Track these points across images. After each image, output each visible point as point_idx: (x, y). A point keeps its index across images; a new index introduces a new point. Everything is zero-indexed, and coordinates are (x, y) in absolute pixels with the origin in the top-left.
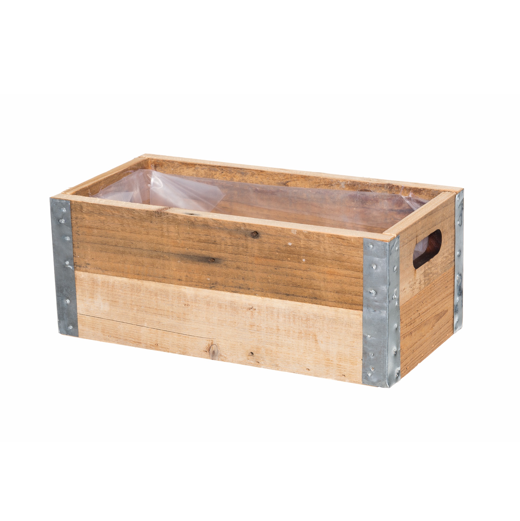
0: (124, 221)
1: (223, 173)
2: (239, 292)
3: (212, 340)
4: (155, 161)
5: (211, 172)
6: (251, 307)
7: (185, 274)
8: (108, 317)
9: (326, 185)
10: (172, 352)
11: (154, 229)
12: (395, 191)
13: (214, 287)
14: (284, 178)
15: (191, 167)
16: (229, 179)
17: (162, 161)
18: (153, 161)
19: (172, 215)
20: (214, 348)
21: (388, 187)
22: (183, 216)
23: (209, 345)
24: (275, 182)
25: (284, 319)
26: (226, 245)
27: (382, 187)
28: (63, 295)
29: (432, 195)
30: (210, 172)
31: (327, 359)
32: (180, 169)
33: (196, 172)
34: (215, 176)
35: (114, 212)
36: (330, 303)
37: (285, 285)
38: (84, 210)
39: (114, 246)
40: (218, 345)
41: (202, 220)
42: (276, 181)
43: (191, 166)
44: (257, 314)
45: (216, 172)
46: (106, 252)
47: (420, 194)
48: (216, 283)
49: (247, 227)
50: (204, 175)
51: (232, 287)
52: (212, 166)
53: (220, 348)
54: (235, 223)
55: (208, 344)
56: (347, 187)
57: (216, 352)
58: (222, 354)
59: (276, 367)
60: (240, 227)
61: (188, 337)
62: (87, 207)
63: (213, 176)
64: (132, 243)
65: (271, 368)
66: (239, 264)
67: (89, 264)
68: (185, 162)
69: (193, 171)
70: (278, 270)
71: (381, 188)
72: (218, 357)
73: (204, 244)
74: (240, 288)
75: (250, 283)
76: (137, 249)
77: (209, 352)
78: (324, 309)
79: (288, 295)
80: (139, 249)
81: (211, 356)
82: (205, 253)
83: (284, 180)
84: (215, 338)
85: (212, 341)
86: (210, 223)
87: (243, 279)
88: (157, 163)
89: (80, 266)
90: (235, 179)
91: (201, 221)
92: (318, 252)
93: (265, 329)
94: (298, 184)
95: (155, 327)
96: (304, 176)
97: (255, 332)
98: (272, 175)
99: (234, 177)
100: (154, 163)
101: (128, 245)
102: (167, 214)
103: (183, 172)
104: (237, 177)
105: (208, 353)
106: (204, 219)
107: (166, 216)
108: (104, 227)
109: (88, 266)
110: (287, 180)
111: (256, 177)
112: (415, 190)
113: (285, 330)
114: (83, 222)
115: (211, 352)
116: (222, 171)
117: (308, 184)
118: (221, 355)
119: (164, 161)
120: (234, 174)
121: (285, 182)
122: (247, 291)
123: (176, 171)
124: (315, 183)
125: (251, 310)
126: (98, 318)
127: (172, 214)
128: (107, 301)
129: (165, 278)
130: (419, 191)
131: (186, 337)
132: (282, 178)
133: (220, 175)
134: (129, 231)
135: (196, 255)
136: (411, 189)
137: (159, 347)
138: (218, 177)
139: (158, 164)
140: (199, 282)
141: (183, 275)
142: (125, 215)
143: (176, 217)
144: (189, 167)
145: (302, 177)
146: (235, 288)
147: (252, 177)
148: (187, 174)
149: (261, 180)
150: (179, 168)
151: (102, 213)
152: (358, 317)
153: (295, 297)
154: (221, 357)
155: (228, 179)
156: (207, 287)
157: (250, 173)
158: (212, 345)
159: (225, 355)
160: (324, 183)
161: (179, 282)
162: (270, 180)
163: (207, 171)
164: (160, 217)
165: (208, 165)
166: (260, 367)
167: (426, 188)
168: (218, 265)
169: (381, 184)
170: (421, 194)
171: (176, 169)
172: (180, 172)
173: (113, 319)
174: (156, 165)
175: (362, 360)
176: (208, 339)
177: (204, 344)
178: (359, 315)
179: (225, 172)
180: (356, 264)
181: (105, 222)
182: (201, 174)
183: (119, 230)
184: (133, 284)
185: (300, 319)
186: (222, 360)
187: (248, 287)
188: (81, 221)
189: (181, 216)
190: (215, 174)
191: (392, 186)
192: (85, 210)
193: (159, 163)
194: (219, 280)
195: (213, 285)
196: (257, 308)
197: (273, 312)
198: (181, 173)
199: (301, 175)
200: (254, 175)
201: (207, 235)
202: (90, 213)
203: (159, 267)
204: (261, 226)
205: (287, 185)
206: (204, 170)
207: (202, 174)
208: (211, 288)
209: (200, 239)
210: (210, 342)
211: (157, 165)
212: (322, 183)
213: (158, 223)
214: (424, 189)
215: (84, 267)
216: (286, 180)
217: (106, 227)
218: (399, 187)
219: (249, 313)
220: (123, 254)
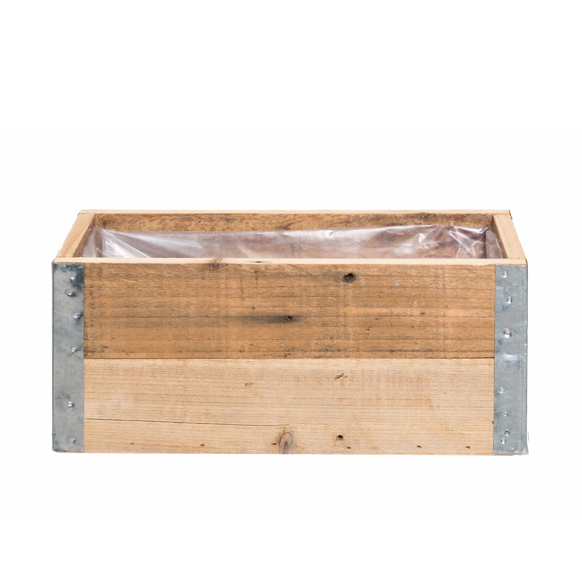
0: (163, 282)
1: (200, 222)
2: (326, 356)
3: (285, 426)
4: (104, 217)
5: (184, 223)
6: (340, 374)
7: (249, 342)
8: (130, 418)
9: (340, 223)
10: (225, 453)
11: (207, 287)
12: (432, 220)
13: (290, 354)
14: (284, 220)
15: (155, 220)
16: (209, 230)
17: (114, 216)
18: (102, 216)
19: (234, 266)
20: (287, 437)
21: (423, 217)
22: (250, 265)
23: (279, 435)
24: (272, 227)
25: (386, 383)
26: (309, 296)
27: (415, 218)
28: (64, 395)
29: (478, 221)
30: (182, 223)
31: (446, 429)
32: (140, 224)
33: (162, 225)
34: (189, 228)
35: (148, 272)
36: (451, 355)
37: (390, 339)
38: (103, 273)
39: (146, 317)
40: (293, 432)
41: (276, 267)
42: (273, 225)
43: (156, 218)
44: (348, 383)
45: (191, 222)
46: (134, 327)
47: (463, 222)
48: (293, 349)
49: (340, 270)
50: (173, 228)
51: (315, 351)
52: (186, 215)
53: (295, 436)
54: (322, 267)
55: (278, 433)
56: (369, 223)
57: (289, 443)
58: (299, 445)
59: (374, 450)
60: (330, 271)
61: (250, 428)
62: (110, 268)
63: (186, 227)
64: (174, 310)
65: (368, 453)
66: (326, 319)
67: (106, 347)
68: (148, 214)
69: (159, 224)
70: (380, 321)
71: (413, 219)
72: (292, 450)
73: (277, 298)
74: (327, 350)
75: (341, 343)
76: (181, 317)
77: (280, 444)
78: (442, 364)
79: (392, 351)
80: (184, 316)
81: (282, 450)
82: (279, 311)
83: (285, 223)
84: (288, 424)
85: (284, 428)
86: (288, 270)
87: (331, 338)
88: (107, 219)
89: (93, 351)
90: (218, 228)
91: (275, 269)
92: (435, 290)
93: (360, 402)
94: (304, 226)
95: (202, 421)
96: (311, 215)
97: (346, 407)
98: (269, 218)
99: (216, 226)
100: (102, 219)
101: (167, 313)
102: (227, 265)
103: (145, 227)
104: (220, 226)
105: (277, 446)
106: (279, 265)
107: (224, 268)
108: (133, 294)
109: (105, 350)
110: (289, 222)
111: (247, 223)
112: (457, 217)
113: (388, 399)
114: (102, 290)
115: (281, 444)
116: (199, 220)
117: (317, 225)
118: (296, 446)
119: (117, 215)
120: (215, 222)
121: (286, 225)
122: (337, 353)
123: (134, 226)
124: (326, 221)
125: (341, 378)
126: (115, 421)
127: (234, 264)
128: (131, 395)
129: (219, 351)
130: (461, 218)
131: (246, 428)
132: (282, 221)
133: (196, 226)
134: (169, 295)
135: (265, 315)
136: (452, 217)
137: (207, 448)
138: (194, 229)
139: (109, 220)
140: (268, 351)
141: (246, 344)
142: (165, 273)
143: (239, 268)
144: (153, 219)
145: (309, 217)
146: (320, 351)
147: (240, 223)
148: (150, 229)
149: (254, 226)
150: (138, 222)
151: (131, 275)
152: (487, 367)
153: (403, 353)
154: (297, 449)
155: (207, 230)
156: (280, 356)
157: (239, 218)
158: (284, 434)
159: (303, 445)
160: (338, 221)
161: (240, 355)
162: (265, 225)
163: (178, 223)
164: (216, 271)
165: (179, 215)
166: (352, 453)
167: (471, 213)
168: (297, 324)
169: (413, 214)
170: (465, 222)
171: (134, 225)
172: (140, 227)
173: (139, 419)
174: (105, 221)
175: (493, 423)
176: (279, 427)
177: (273, 434)
178: (489, 364)
179: (203, 220)
180: (485, 299)
181: (134, 286)
182: (169, 227)
183: (155, 294)
184: (171, 366)
185: (409, 380)
186: (298, 453)
187: (338, 348)
188: (98, 289)
189: (247, 265)
190: (189, 225)
191: (427, 215)
192: (105, 273)
193: (110, 218)
194: (297, 344)
195: (288, 352)
196: (349, 374)
197: (371, 376)
198: (141, 229)
199: (308, 214)
200: (243, 220)
201: (282, 287)
202: (113, 277)
203: (212, 338)
204: (358, 266)
205: (289, 228)
206: (175, 221)
207: (171, 226)
208: (285, 357)
209: (272, 293)
210: (281, 431)
211: (107, 222)
212: (336, 221)
213: (212, 279)
214: (468, 215)
215: (99, 352)
216: (287, 222)
217: (135, 293)
218: (436, 215)
219: (338, 382)
220: (160, 326)
